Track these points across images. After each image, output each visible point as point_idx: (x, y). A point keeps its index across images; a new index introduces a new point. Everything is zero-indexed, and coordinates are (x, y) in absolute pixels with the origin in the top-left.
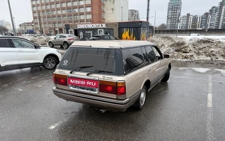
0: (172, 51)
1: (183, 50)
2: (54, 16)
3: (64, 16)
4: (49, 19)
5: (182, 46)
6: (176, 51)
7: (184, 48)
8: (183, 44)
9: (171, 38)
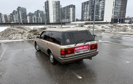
0: (32, 35)
1: (38, 33)
5: (37, 32)
6: (34, 34)
7: (37, 33)
8: (36, 30)
9: (23, 28)
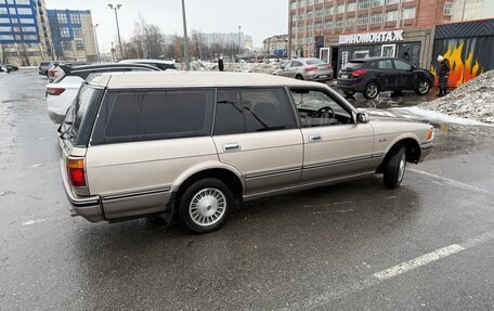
2: (329, 19)
3: (350, 15)
4: (319, 25)
